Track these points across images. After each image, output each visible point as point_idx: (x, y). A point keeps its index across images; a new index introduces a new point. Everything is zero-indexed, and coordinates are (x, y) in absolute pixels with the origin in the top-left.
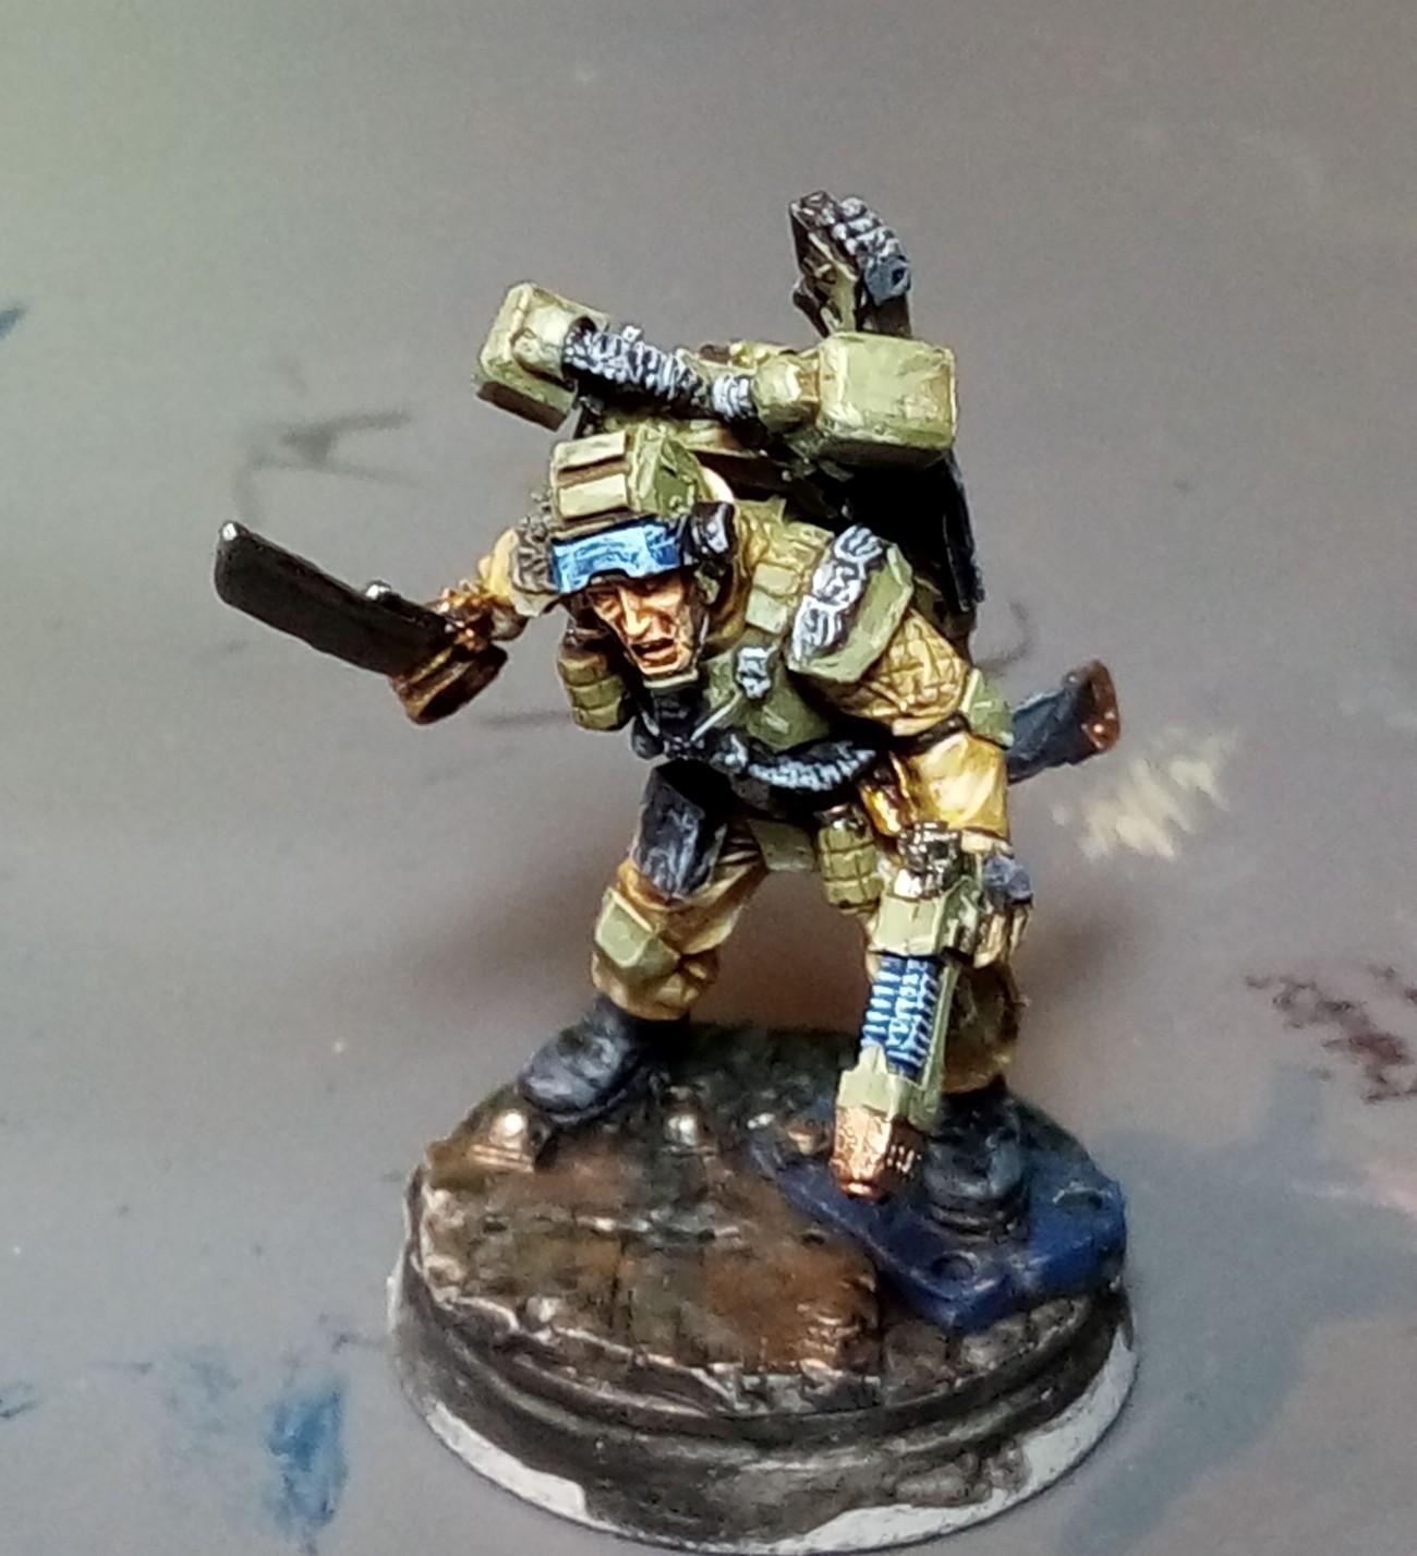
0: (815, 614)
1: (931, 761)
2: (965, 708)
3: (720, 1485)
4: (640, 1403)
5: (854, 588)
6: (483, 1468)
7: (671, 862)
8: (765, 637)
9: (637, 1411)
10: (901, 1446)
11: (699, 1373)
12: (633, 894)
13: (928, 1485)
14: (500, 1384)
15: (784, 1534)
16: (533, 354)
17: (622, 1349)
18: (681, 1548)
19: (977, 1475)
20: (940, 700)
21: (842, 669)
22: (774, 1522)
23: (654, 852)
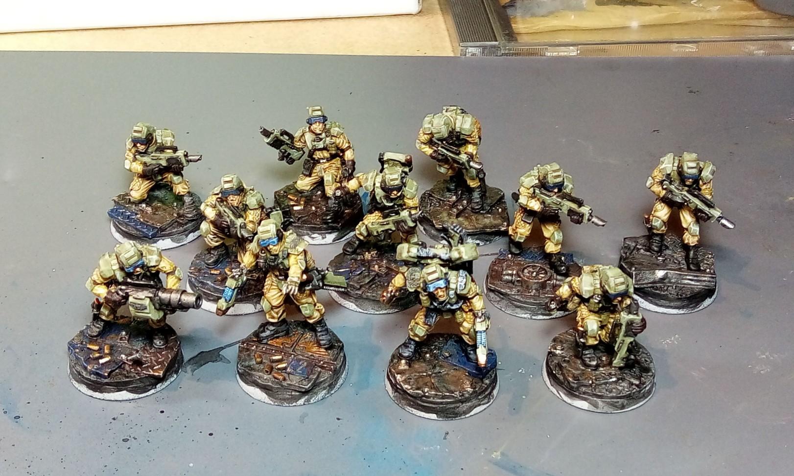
0: (460, 285)
1: (474, 300)
2: (478, 292)
3: (457, 410)
4: (444, 401)
5: (465, 280)
6: (418, 415)
7: (431, 321)
8: (453, 289)
9: (444, 402)
10: (480, 397)
11: (453, 395)
12: (422, 325)
13: (484, 402)
14: (420, 402)
15: (466, 414)
16: (412, 255)
17: (441, 394)
18: (452, 420)
19: (489, 399)
20: (475, 292)
21: (465, 292)
22: (465, 413)
23: (427, 319)
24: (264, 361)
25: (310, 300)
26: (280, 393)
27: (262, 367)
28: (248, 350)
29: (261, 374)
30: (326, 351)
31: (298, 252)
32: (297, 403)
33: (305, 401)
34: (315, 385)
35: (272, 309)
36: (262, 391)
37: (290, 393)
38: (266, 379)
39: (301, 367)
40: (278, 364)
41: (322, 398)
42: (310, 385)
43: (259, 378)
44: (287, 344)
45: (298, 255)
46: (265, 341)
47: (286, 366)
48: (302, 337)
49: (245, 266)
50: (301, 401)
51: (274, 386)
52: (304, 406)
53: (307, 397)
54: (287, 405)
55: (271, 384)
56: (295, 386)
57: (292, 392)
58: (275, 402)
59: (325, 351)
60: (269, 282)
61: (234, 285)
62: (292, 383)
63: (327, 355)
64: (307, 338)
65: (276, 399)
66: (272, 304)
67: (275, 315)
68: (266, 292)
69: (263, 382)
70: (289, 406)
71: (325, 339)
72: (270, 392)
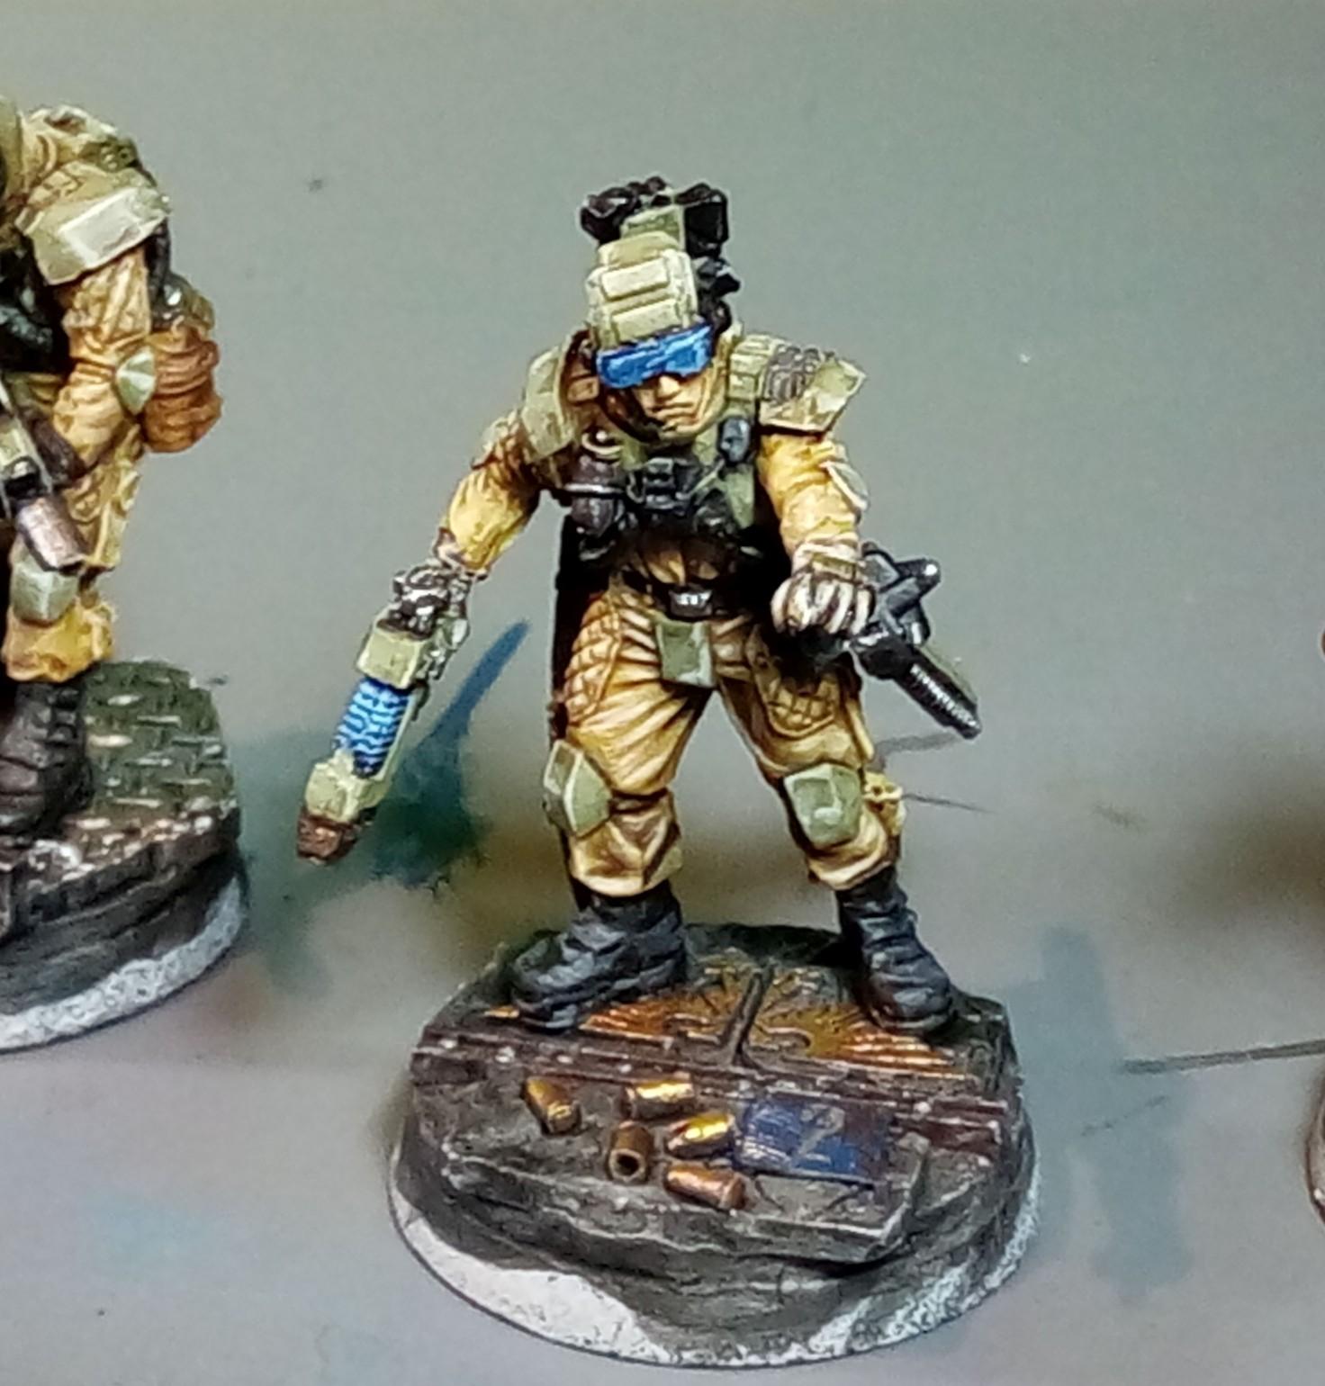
24: (591, 1118)
25: (838, 742)
26: (710, 1289)
27: (584, 1148)
28: (472, 1070)
29: (589, 1180)
30: (932, 1047)
31: (818, 418)
32: (814, 1341)
33: (855, 1334)
34: (919, 1229)
35: (614, 812)
36: (601, 1286)
37: (771, 1287)
38: (625, 1211)
39: (819, 1135)
40: (681, 1124)
41: (943, 1314)
42: (894, 1219)
43: (584, 1203)
44: (697, 1025)
45: (818, 436)
46: (563, 1019)
47: (730, 1132)
48: (763, 991)
49: (457, 557)
50: (834, 1335)
51: (674, 1245)
52: (852, 1359)
53: (864, 1305)
54: (754, 1360)
55: (658, 1238)
56: (809, 1230)
57: (779, 1279)
58: (680, 1349)
59: (923, 1048)
60: (600, 649)
61: (412, 665)
62: (786, 1220)
63: (945, 1069)
64: (795, 993)
65: (687, 1326)
66: (616, 778)
67: (632, 852)
68: (581, 710)
69: (608, 1228)
70: (767, 1366)
71: (916, 980)
72: (651, 1285)
